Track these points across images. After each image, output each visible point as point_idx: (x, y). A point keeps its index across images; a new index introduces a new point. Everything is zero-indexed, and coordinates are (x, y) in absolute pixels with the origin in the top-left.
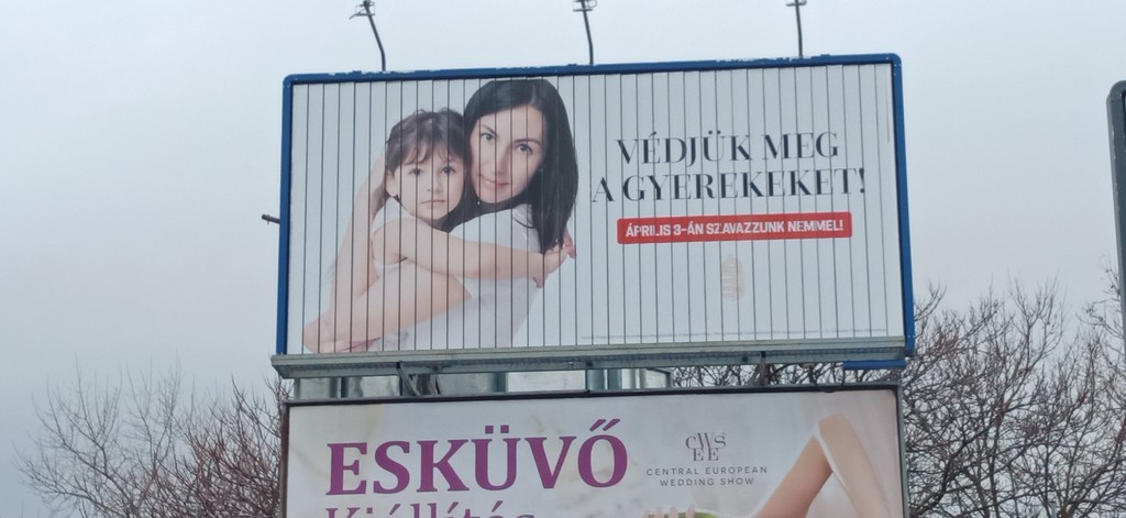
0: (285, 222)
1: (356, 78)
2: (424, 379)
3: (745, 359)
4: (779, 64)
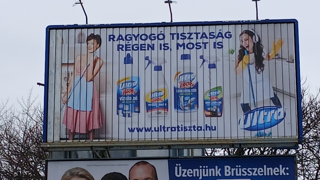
0: (46, 85)
1: (76, 27)
3: (233, 146)
4: (248, 23)
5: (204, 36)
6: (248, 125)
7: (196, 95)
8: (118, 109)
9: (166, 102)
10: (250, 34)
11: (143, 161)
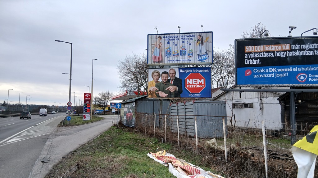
0: (148, 50)
1: (155, 34)
2: (162, 67)
3: (195, 64)
4: (200, 33)
5: (188, 36)
6: (199, 59)
7: (186, 52)
8: (166, 55)
9: (178, 54)
10: (200, 36)
11: (172, 69)
